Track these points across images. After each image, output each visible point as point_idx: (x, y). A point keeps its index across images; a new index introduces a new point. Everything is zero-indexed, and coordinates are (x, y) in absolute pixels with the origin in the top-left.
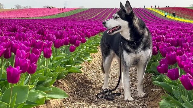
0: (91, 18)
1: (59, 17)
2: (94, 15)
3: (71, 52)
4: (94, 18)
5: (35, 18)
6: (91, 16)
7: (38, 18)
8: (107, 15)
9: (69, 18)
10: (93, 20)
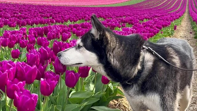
0: (157, 6)
1: (126, 5)
2: (159, 4)
3: (103, 84)
4: (160, 6)
5: (103, 6)
6: (158, 4)
7: (106, 6)
8: (173, 3)
9: (135, 7)
10: (159, 9)
